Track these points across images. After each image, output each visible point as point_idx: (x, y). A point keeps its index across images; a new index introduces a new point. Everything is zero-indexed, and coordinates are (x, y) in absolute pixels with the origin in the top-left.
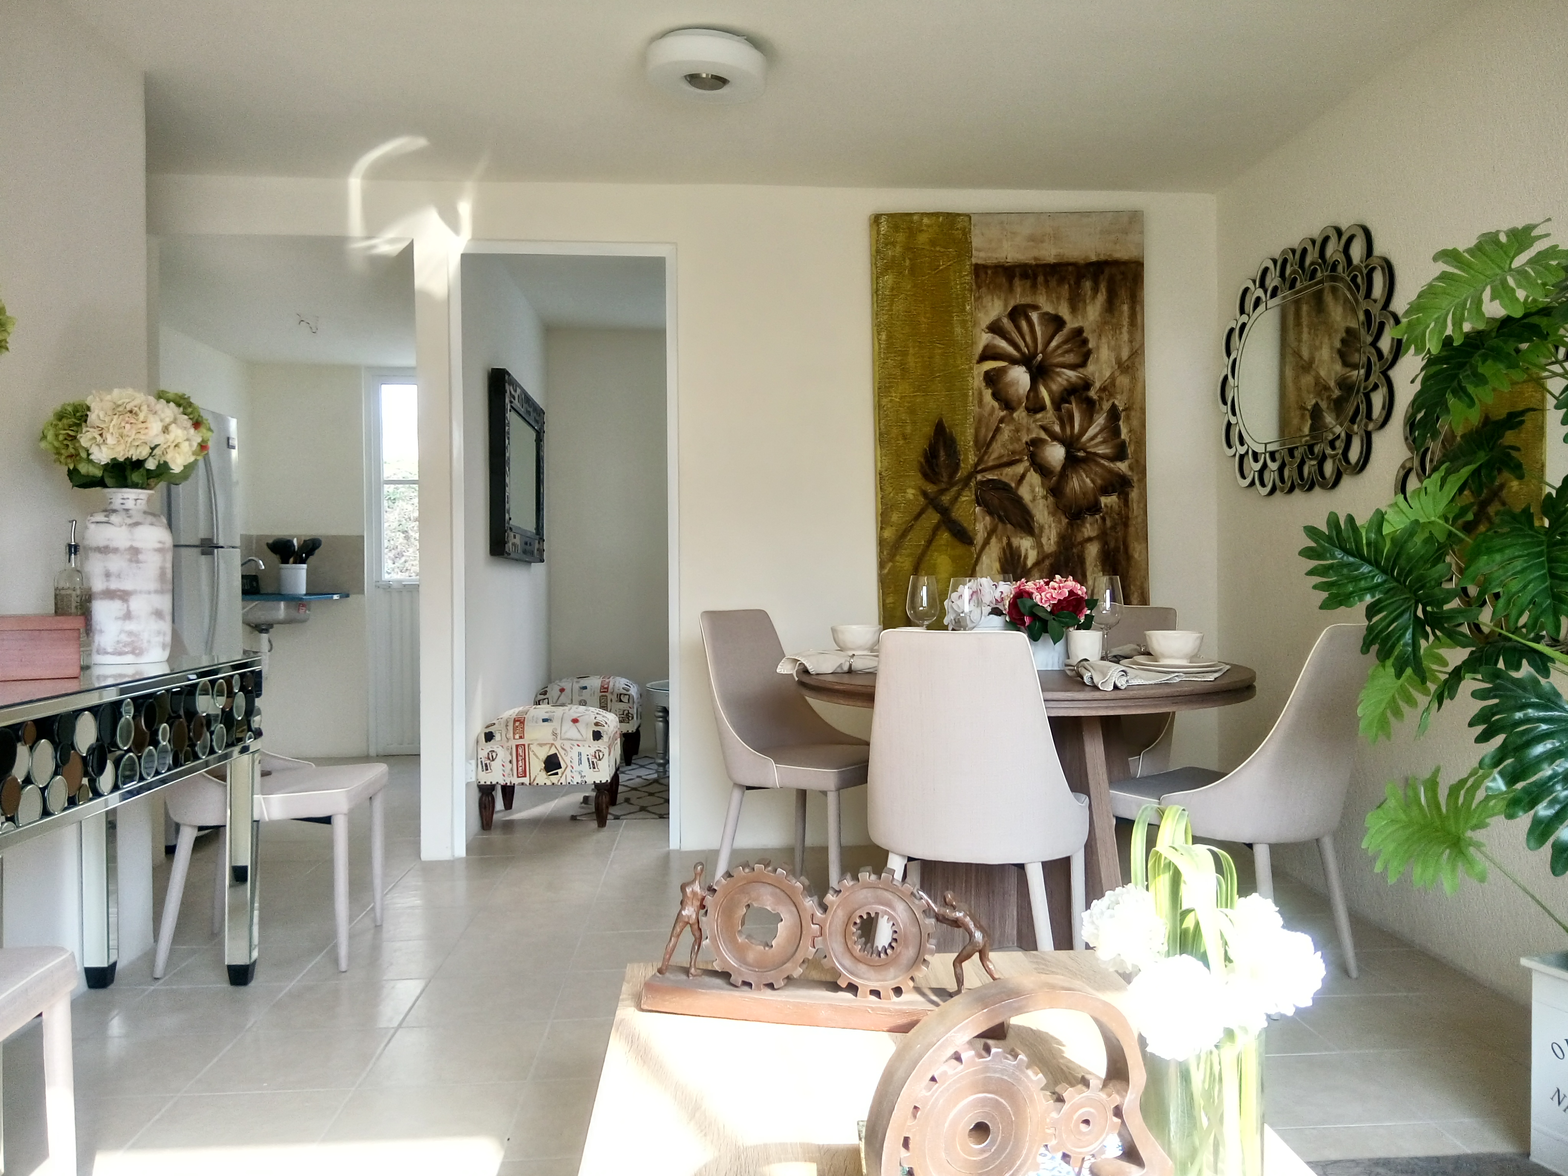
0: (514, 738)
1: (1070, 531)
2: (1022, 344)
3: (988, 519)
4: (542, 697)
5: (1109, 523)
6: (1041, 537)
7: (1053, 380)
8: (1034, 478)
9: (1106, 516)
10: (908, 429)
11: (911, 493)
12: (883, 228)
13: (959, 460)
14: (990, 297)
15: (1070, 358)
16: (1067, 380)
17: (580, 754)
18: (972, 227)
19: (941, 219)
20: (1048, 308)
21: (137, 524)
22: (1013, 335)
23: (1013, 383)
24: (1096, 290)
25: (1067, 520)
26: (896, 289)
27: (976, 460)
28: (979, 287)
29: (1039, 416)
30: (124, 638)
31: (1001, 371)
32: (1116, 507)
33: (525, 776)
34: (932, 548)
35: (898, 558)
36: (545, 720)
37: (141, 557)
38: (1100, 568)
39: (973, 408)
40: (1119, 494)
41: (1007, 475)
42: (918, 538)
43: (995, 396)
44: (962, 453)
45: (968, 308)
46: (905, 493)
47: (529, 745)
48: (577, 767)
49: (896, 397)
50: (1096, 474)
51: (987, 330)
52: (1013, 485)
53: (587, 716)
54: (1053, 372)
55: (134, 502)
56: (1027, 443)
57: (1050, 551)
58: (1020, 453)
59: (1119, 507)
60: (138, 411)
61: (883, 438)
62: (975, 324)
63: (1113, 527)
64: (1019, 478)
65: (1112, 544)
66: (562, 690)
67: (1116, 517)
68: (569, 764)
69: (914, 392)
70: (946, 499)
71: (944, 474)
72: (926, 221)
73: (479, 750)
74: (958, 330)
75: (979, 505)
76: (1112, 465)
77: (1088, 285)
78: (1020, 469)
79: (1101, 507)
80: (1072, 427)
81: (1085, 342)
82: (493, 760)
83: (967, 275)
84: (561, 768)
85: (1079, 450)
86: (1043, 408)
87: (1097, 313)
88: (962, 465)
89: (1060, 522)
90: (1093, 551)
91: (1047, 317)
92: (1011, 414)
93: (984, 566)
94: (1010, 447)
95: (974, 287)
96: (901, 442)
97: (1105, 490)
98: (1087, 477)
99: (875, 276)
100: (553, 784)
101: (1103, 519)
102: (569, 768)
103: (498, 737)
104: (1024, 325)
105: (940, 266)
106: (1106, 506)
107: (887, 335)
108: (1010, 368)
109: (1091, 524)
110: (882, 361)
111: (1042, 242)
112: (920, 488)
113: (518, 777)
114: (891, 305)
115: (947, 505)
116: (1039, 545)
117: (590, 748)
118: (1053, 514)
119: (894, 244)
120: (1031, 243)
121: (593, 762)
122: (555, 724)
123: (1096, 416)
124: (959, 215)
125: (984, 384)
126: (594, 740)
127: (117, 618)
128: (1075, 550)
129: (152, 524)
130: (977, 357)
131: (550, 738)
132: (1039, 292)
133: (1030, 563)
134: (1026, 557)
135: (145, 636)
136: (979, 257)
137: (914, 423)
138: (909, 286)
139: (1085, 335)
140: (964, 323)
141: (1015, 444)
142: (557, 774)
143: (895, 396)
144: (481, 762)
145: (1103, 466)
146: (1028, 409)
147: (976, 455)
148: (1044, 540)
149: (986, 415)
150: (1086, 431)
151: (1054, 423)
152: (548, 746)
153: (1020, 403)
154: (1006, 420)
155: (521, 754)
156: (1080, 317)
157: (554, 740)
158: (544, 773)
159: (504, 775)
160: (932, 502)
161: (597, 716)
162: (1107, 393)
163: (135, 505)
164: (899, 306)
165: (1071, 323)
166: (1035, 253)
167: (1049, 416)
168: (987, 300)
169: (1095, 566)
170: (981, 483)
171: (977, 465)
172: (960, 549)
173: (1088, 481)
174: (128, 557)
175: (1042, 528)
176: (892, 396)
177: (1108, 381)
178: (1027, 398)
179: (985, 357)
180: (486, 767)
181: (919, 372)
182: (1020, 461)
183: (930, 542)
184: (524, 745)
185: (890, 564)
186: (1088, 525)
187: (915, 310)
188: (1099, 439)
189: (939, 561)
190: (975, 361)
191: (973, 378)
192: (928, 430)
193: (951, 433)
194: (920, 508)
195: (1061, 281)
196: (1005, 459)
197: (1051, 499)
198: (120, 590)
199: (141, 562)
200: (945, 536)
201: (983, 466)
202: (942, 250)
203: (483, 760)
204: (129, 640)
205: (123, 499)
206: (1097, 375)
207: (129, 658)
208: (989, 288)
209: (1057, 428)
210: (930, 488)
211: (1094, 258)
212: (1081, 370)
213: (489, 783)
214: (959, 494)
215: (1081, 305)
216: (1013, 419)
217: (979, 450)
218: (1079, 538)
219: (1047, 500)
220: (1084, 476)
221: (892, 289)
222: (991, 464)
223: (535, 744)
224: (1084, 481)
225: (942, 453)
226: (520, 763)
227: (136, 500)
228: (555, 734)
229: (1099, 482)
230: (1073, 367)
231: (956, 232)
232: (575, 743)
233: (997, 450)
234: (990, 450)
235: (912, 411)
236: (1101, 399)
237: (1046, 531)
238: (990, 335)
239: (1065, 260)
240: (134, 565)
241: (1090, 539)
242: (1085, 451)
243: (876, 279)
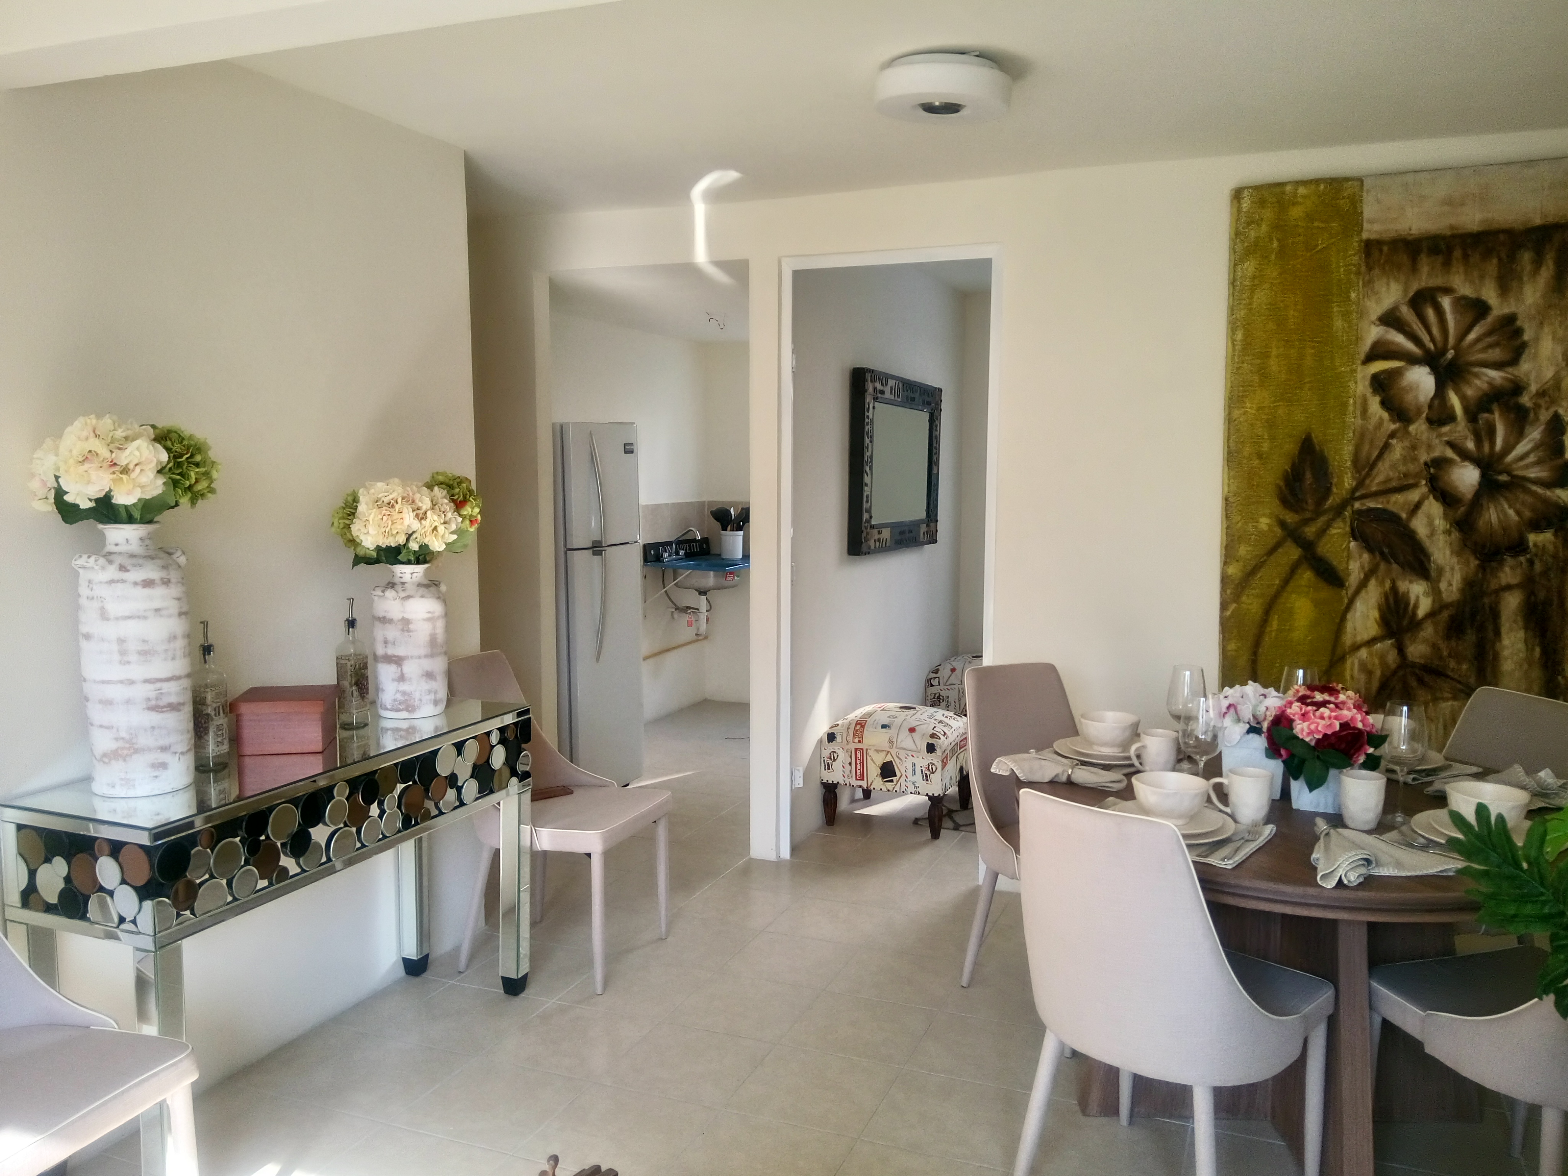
0: (854, 742)
1: (1480, 575)
2: (1426, 338)
3: (1366, 556)
4: (934, 675)
5: (1538, 567)
6: (1439, 581)
7: (1468, 383)
8: (1434, 508)
9: (1535, 558)
10: (1266, 446)
11: (1264, 522)
12: (1246, 204)
13: (1331, 484)
14: (1385, 280)
15: (1496, 354)
16: (1489, 383)
17: (914, 765)
18: (1365, 194)
19: (1322, 187)
20: (1466, 290)
21: (409, 597)
22: (1415, 327)
23: (1410, 389)
24: (1538, 263)
25: (1477, 562)
26: (1258, 279)
27: (1354, 483)
28: (1370, 268)
29: (1445, 429)
30: (399, 697)
31: (1394, 375)
32: (1551, 548)
33: (863, 779)
34: (1289, 589)
35: (1244, 598)
36: (884, 726)
37: (411, 627)
38: (1521, 624)
39: (1353, 420)
40: (1556, 531)
41: (1395, 503)
42: (1271, 576)
43: (1384, 404)
44: (1334, 475)
45: (1353, 295)
46: (1257, 522)
47: (867, 750)
48: (911, 778)
49: (1251, 408)
50: (1523, 503)
51: (1378, 323)
52: (1404, 516)
53: (925, 726)
54: (1469, 372)
55: (410, 576)
56: (1426, 464)
57: (1450, 600)
58: (1417, 475)
59: (1555, 547)
61: (1232, 457)
62: (1362, 314)
63: (1545, 573)
64: (1412, 507)
65: (1542, 595)
66: (953, 670)
67: (1550, 560)
68: (904, 773)
69: (1274, 402)
70: (1310, 531)
71: (1310, 501)
72: (1302, 190)
73: (823, 749)
74: (1338, 323)
75: (1355, 539)
76: (1548, 493)
77: (1526, 257)
78: (1414, 496)
79: (1528, 547)
80: (1492, 442)
81: (1519, 332)
82: (835, 760)
83: (1354, 255)
84: (896, 776)
85: (1500, 473)
86: (1451, 418)
87: (1538, 294)
88: (1335, 490)
89: (1467, 563)
90: (1512, 602)
91: (1463, 302)
92: (1406, 428)
93: (1358, 614)
94: (1402, 469)
95: (1363, 269)
96: (1256, 462)
97: (1536, 526)
98: (1510, 507)
99: (1232, 264)
100: (888, 791)
101: (1531, 562)
102: (904, 777)
103: (839, 739)
104: (1430, 313)
105: (1317, 245)
106: (1535, 545)
107: (1244, 335)
108: (1407, 370)
109: (1512, 568)
110: (1236, 365)
111: (1463, 204)
112: (1277, 517)
113: (857, 779)
114: (1251, 298)
115: (1312, 538)
116: (1435, 592)
117: (923, 760)
118: (1458, 553)
119: (1258, 222)
120: (1447, 208)
121: (926, 774)
122: (893, 732)
123: (1528, 429)
124: (1347, 179)
125: (1371, 390)
126: (928, 752)
127: (393, 680)
128: (1486, 600)
129: (422, 597)
130: (1362, 356)
131: (886, 746)
132: (1454, 270)
133: (1421, 613)
134: (1416, 606)
135: (417, 695)
136: (1371, 230)
137: (1272, 439)
138: (1275, 274)
139: (1519, 323)
140: (1346, 315)
141: (1409, 464)
142: (892, 781)
143: (1250, 407)
144: (824, 760)
145: (1534, 494)
146: (1430, 421)
147: (1353, 477)
148: (1443, 586)
149: (1371, 428)
150: (1513, 447)
151: (1466, 438)
152: (885, 753)
153: (1419, 413)
154: (1398, 435)
155: (859, 758)
156: (1512, 300)
157: (890, 747)
158: (880, 779)
159: (844, 776)
160: (1292, 534)
161: (937, 725)
162: (1547, 399)
164: (1261, 297)
165: (1498, 307)
166: (1453, 221)
167: (1460, 429)
168: (1380, 285)
169: (1515, 622)
170: (1360, 512)
171: (1354, 490)
172: (1326, 592)
173: (1511, 512)
174: (401, 627)
175: (1440, 571)
176: (1247, 408)
177: (1551, 382)
178: (1430, 407)
179: (1371, 357)
180: (828, 767)
181: (1283, 377)
182: (1415, 486)
183: (1286, 582)
184: (862, 749)
185: (1234, 605)
186: (1507, 569)
187: (1282, 302)
188: (1532, 458)
189: (1297, 604)
190: (1359, 362)
191: (1356, 383)
192: (1291, 447)
193: (1322, 452)
194: (1275, 540)
195: (1487, 254)
196: (1394, 484)
197: (1456, 535)
198: (395, 656)
199: (412, 632)
200: (1307, 576)
201: (1364, 492)
202: (1322, 225)
203: (825, 759)
204: (402, 698)
205: (401, 573)
206: (1533, 376)
207: (404, 715)
208: (1384, 269)
209: (1470, 445)
210: (1290, 518)
211: (1538, 221)
212: (1510, 370)
213: (830, 782)
214: (1328, 525)
215: (1515, 284)
216: (1408, 433)
217: (1359, 472)
218: (1494, 585)
219: (1450, 535)
220: (1506, 506)
221: (1254, 278)
222: (1374, 488)
223: (873, 749)
224: (1505, 514)
225: (1308, 475)
226: (859, 766)
228: (891, 742)
229: (1527, 514)
230: (1498, 366)
231: (1342, 202)
232: (910, 753)
233: (1384, 472)
234: (1375, 471)
235: (1271, 424)
236: (1537, 406)
237: (1448, 574)
238: (1382, 327)
239: (1495, 226)
240: (406, 634)
241: (1509, 588)
242: (1509, 473)
243: (1235, 265)
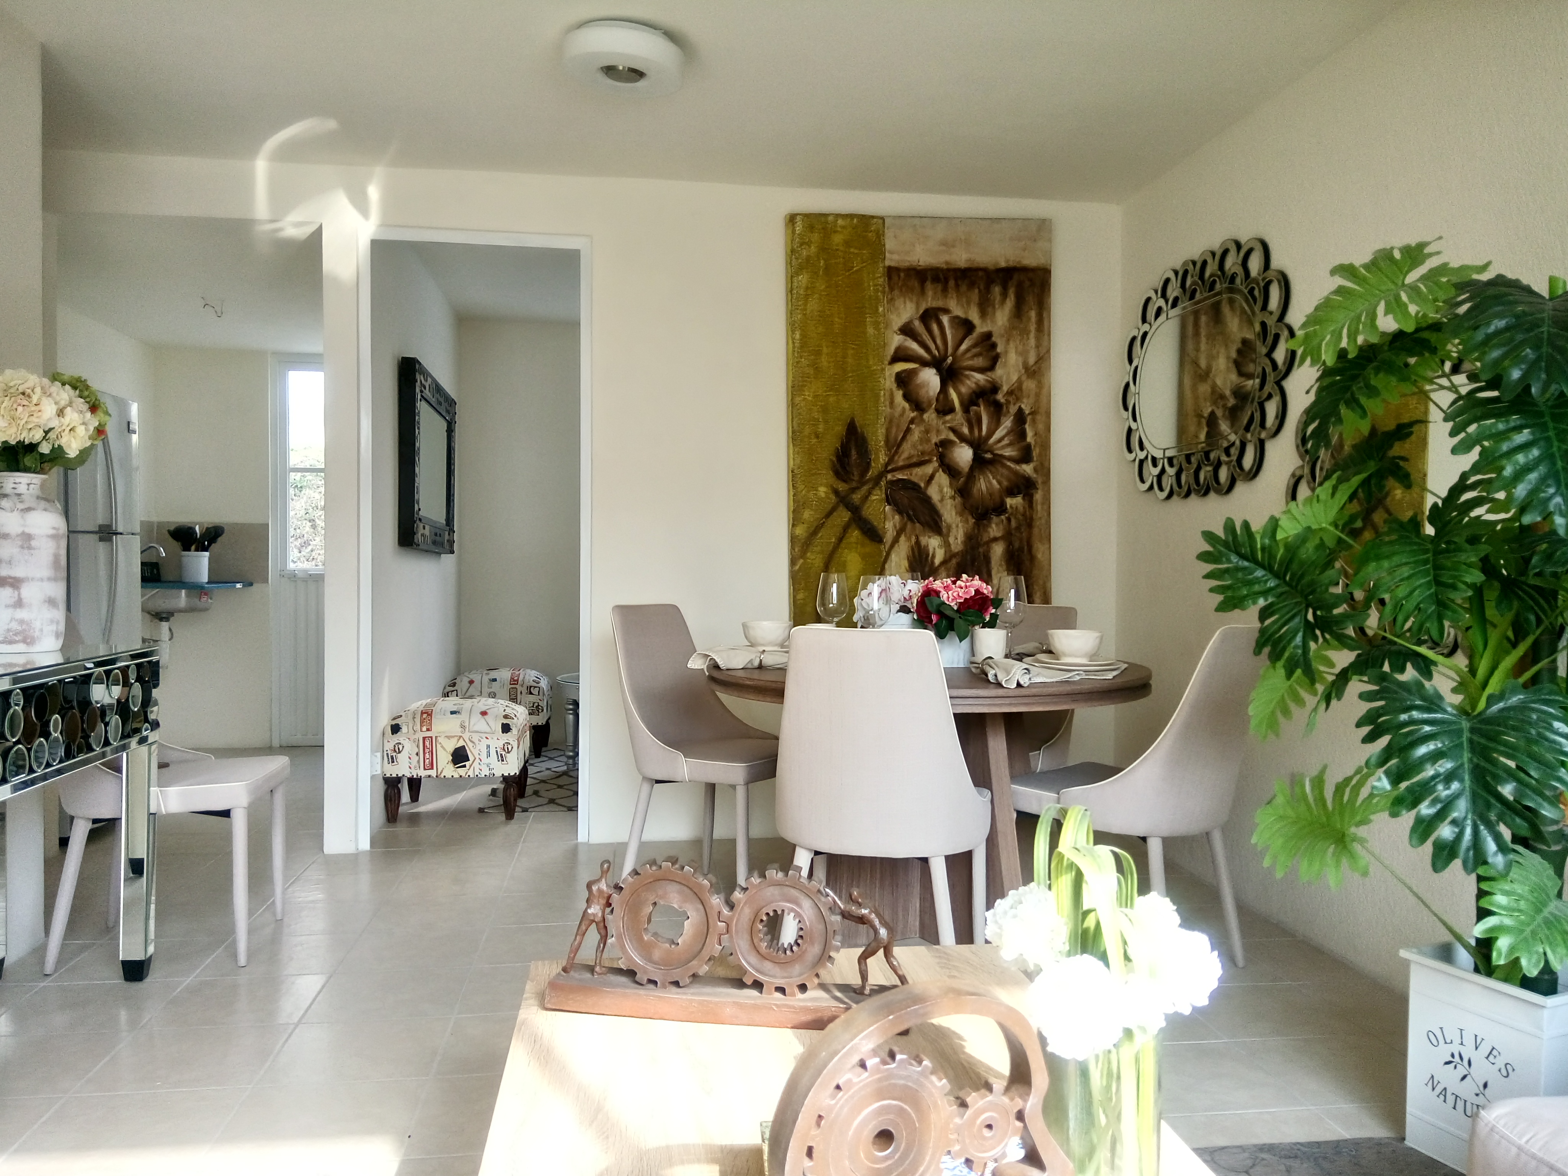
0: (421, 731)
1: (976, 531)
2: (932, 347)
3: (897, 517)
4: (452, 689)
5: (1014, 524)
6: (948, 536)
7: (962, 382)
8: (942, 478)
9: (1011, 517)
10: (821, 428)
11: (822, 491)
12: (799, 228)
13: (870, 459)
14: (902, 299)
15: (979, 362)
16: (976, 383)
17: (488, 747)
18: (886, 231)
19: (855, 220)
20: (958, 312)
21: (29, 509)
22: (924, 337)
23: (925, 385)
24: (1004, 295)
25: (974, 520)
26: (810, 289)
27: (887, 459)
28: (892, 289)
29: (948, 418)
30: (15, 626)
31: (912, 373)
32: (1021, 509)
33: (432, 768)
34: (843, 545)
35: (809, 554)
36: (452, 713)
37: (33, 543)
38: (1005, 567)
39: (884, 409)
40: (1024, 496)
41: (916, 475)
42: (829, 536)
43: (906, 397)
44: (873, 452)
45: (881, 309)
46: (817, 490)
47: (436, 737)
48: (485, 760)
49: (809, 396)
50: (1002, 475)
51: (899, 332)
52: (922, 485)
53: (496, 709)
54: (962, 374)
55: (26, 487)
56: (936, 444)
57: (956, 551)
58: (930, 453)
59: (1024, 508)
60: (32, 393)
61: (796, 436)
62: (887, 325)
63: (1018, 528)
64: (928, 478)
65: (1017, 545)
66: (471, 682)
67: (1021, 517)
68: (477, 757)
69: (826, 391)
70: (856, 497)
71: (855, 473)
72: (840, 222)
73: (386, 741)
74: (870, 331)
75: (889, 504)
76: (1018, 468)
77: (997, 290)
78: (929, 469)
79: (1006, 508)
80: (980, 429)
81: (994, 346)
82: (400, 752)
83: (880, 277)
84: (469, 760)
85: (986, 452)
86: (952, 410)
87: (1005, 319)
88: (873, 464)
89: (967, 521)
90: (998, 550)
91: (957, 321)
92: (922, 415)
93: (893, 564)
94: (920, 448)
95: (887, 289)
96: (814, 441)
97: (1011, 492)
98: (994, 478)
99: (789, 276)
100: (461, 776)
101: (1009, 520)
102: (477, 761)
103: (404, 729)
104: (935, 327)
105: (853, 267)
106: (1011, 507)
107: (801, 335)
108: (920, 370)
109: (997, 525)
110: (796, 360)
111: (954, 246)
112: (832, 486)
113: (425, 769)
114: (805, 304)
115: (858, 503)
116: (947, 544)
117: (499, 740)
118: (960, 514)
119: (809, 244)
120: (944, 248)
121: (501, 755)
122: (464, 716)
123: (1003, 419)
124: (873, 217)
125: (896, 385)
126: (503, 733)
127: (7, 606)
128: (981, 550)
129: (45, 510)
130: (889, 358)
131: (458, 731)
132: (950, 295)
133: (937, 561)
134: (934, 556)
135: (37, 625)
136: (892, 259)
137: (826, 422)
138: (823, 287)
139: (994, 339)
140: (876, 325)
141: (925, 445)
142: (464, 766)
143: (808, 394)
144: (387, 754)
145: (1009, 468)
146: (938, 411)
147: (886, 454)
148: (951, 540)
149: (897, 415)
150: (993, 433)
151: (962, 425)
152: (456, 738)
153: (930, 405)
154: (916, 421)
155: (428, 747)
156: (989, 322)
157: (462, 732)
158: (451, 765)
159: (410, 768)
160: (843, 500)
161: (506, 708)
162: (1014, 396)
163: (28, 489)
164: (813, 305)
165: (981, 328)
166: (947, 258)
167: (958, 418)
168: (899, 302)
169: (1001, 565)
170: (892, 483)
171: (887, 464)
172: (870, 547)
173: (994, 482)
174: (20, 543)
175: (949, 528)
176: (805, 395)
177: (1016, 385)
178: (937, 400)
179: (895, 359)
180: (393, 760)
181: (832, 372)
182: (929, 461)
183: (840, 540)
184: (431, 737)
185: (801, 561)
186: (994, 526)
187: (829, 310)
188: (1006, 441)
189: (849, 558)
190: (887, 362)
191: (885, 379)
192: (840, 429)
193: (863, 433)
194: (830, 506)
195: (972, 285)
196: (914, 460)
197: (959, 499)
198: (11, 578)
199: (34, 549)
200: (855, 534)
201: (894, 466)
202: (856, 251)
203: (389, 752)
204: (19, 628)
205: (15, 483)
206: (1004, 378)
207: (21, 647)
208: (901, 290)
209: (966, 430)
210: (842, 487)
211: (1003, 264)
212: (989, 374)
213: (394, 775)
214: (869, 493)
215: (990, 309)
216: (923, 420)
217: (889, 450)
218: (985, 538)
219: (954, 500)
220: (991, 477)
221: (807, 288)
222: (901, 463)
223: (443, 737)
224: (990, 483)
225: (854, 452)
226: (427, 756)
227: (28, 485)
228: (463, 727)
229: (1005, 483)
230: (981, 370)
231: (870, 234)
232: (484, 735)
233: (907, 450)
234: (901, 450)
235: (825, 410)
236: (1008, 402)
237: (954, 531)
238: (901, 336)
239: (975, 265)
240: (26, 551)
241: (995, 539)
242: (992, 453)
243: (791, 278)
